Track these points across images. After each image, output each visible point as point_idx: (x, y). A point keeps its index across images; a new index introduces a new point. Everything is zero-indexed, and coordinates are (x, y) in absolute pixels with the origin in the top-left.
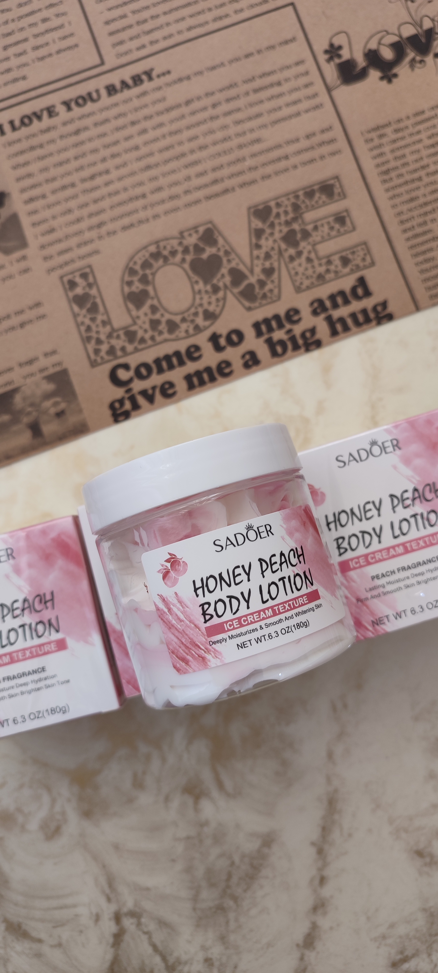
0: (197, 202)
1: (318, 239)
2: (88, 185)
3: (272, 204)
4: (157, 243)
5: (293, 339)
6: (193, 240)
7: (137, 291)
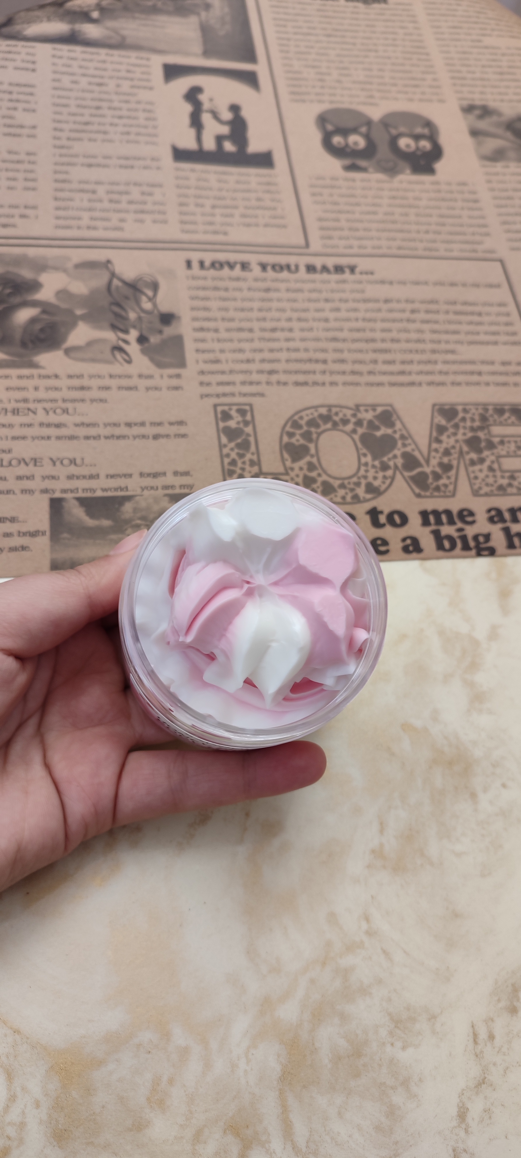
0: (380, 384)
1: (504, 453)
2: (267, 335)
3: (460, 408)
4: (330, 407)
5: (464, 538)
6: (369, 416)
7: (297, 443)
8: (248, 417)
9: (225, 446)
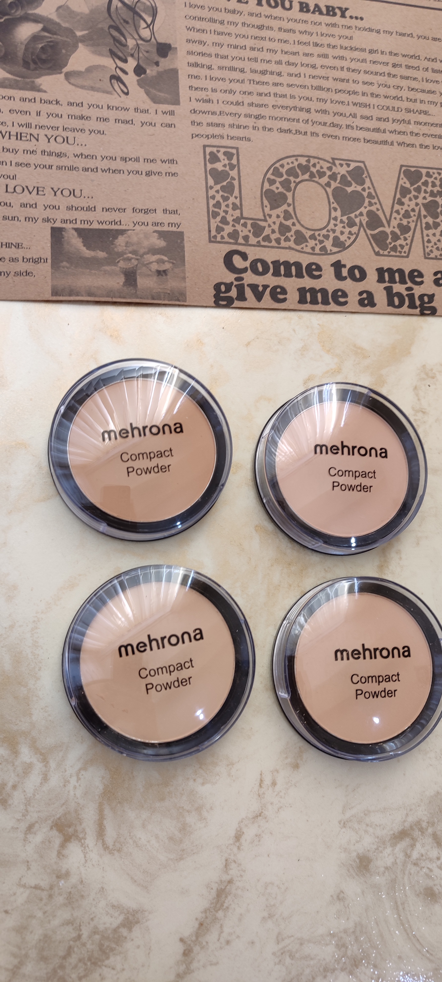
0: (356, 139)
3: (424, 171)
4: (309, 158)
5: (411, 297)
6: (343, 170)
7: (276, 191)
8: (234, 161)
9: (211, 188)
